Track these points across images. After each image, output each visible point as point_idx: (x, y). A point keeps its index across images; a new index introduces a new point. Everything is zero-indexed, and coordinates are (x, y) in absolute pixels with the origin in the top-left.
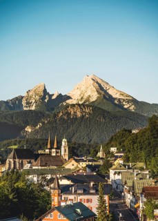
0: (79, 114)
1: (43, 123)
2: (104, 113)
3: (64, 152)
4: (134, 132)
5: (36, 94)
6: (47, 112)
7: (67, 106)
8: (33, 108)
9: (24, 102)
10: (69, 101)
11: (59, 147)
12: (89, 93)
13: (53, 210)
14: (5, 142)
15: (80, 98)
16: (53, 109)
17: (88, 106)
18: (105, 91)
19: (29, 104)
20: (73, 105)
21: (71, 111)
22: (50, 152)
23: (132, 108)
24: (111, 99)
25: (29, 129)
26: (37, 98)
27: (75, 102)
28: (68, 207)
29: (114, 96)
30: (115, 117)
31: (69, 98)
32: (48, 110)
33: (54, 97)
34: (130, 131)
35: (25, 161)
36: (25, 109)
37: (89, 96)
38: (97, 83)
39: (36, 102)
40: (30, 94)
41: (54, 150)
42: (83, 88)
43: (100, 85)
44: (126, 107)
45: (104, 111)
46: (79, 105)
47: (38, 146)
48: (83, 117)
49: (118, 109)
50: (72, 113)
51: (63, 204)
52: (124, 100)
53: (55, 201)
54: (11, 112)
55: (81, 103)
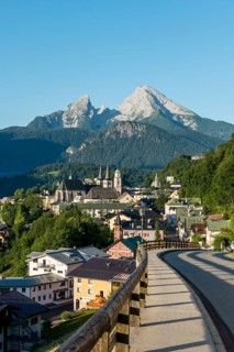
0: (130, 134)
1: (88, 144)
2: (160, 132)
3: (117, 184)
4: (193, 158)
5: (79, 109)
6: (92, 131)
7: (116, 124)
8: (75, 125)
9: (64, 118)
10: (118, 118)
11: (111, 178)
12: (142, 107)
13: (118, 241)
14: (45, 167)
15: (131, 113)
16: (99, 127)
17: (141, 124)
18: (162, 106)
19: (70, 120)
20: (123, 123)
21: (121, 129)
22: (102, 184)
23: (194, 126)
24: (168, 115)
25: (70, 151)
26: (80, 113)
27: (125, 119)
28: (130, 239)
29: (172, 112)
30: (173, 137)
31: (118, 113)
32: (93, 128)
33: (100, 112)
34: (189, 158)
35: (75, 193)
36: (66, 126)
37: (143, 111)
38: (152, 95)
39: (78, 118)
40: (72, 108)
41: (105, 181)
42: (135, 101)
43: (155, 98)
44: (186, 124)
45: (159, 130)
46: (130, 122)
47: (83, 171)
48: (134, 137)
49: (176, 128)
50: (122, 131)
51: (125, 237)
52: (184, 116)
53: (117, 235)
54: (50, 130)
55: (132, 119)
